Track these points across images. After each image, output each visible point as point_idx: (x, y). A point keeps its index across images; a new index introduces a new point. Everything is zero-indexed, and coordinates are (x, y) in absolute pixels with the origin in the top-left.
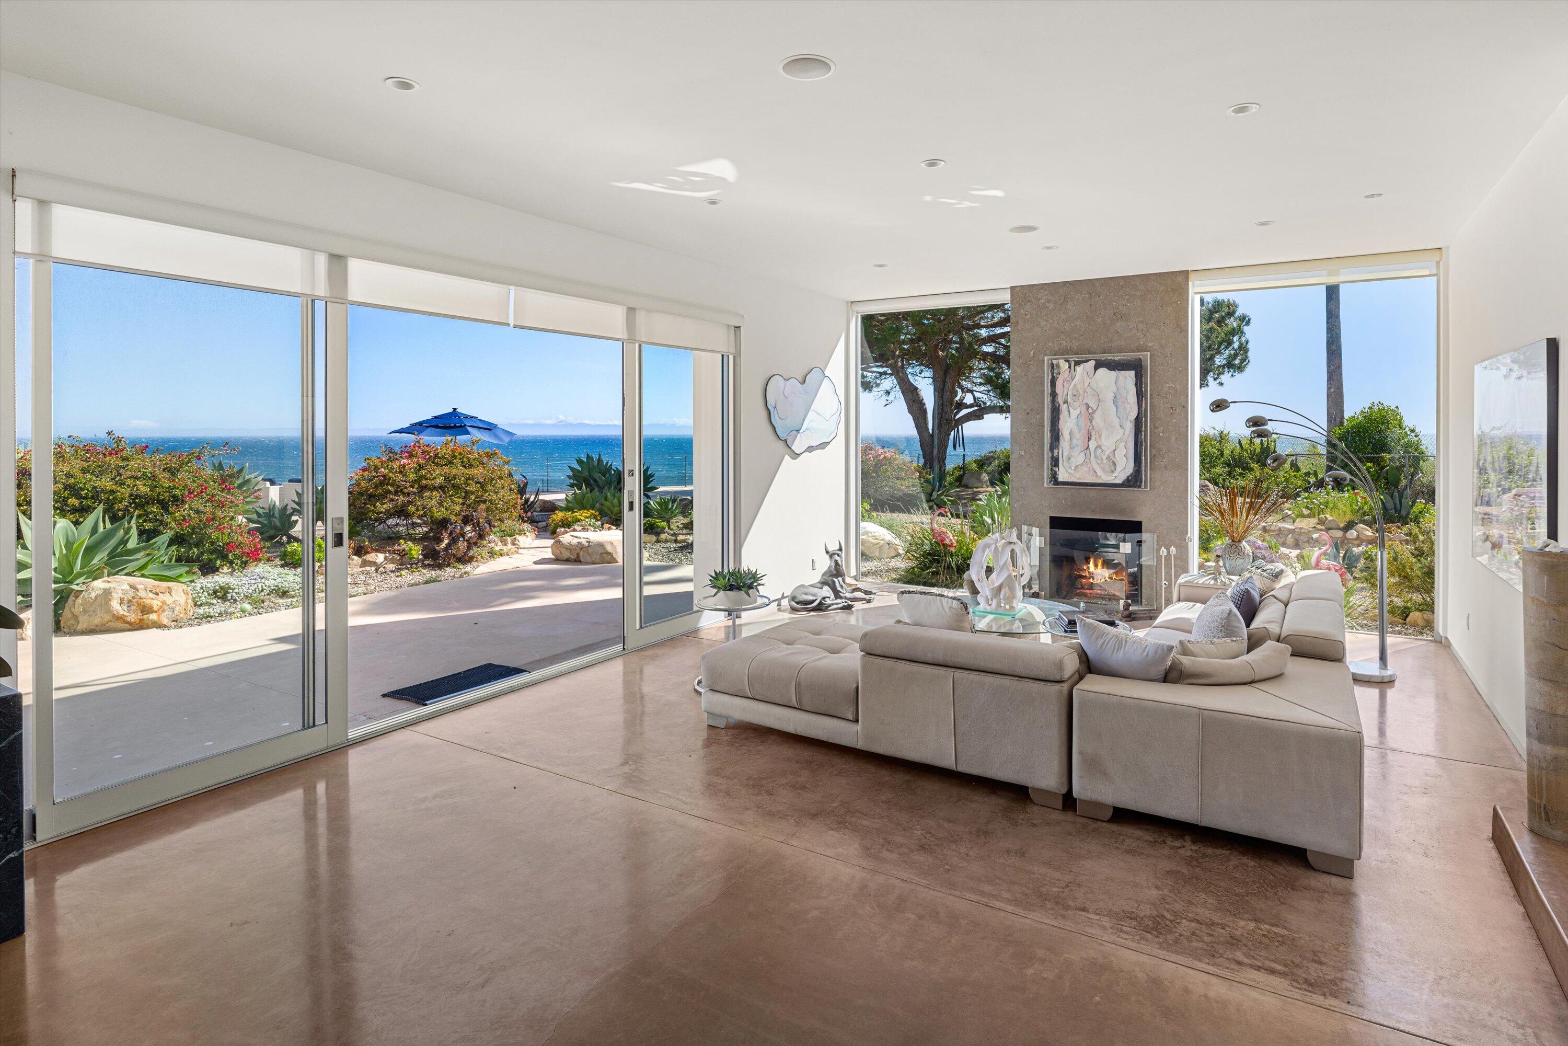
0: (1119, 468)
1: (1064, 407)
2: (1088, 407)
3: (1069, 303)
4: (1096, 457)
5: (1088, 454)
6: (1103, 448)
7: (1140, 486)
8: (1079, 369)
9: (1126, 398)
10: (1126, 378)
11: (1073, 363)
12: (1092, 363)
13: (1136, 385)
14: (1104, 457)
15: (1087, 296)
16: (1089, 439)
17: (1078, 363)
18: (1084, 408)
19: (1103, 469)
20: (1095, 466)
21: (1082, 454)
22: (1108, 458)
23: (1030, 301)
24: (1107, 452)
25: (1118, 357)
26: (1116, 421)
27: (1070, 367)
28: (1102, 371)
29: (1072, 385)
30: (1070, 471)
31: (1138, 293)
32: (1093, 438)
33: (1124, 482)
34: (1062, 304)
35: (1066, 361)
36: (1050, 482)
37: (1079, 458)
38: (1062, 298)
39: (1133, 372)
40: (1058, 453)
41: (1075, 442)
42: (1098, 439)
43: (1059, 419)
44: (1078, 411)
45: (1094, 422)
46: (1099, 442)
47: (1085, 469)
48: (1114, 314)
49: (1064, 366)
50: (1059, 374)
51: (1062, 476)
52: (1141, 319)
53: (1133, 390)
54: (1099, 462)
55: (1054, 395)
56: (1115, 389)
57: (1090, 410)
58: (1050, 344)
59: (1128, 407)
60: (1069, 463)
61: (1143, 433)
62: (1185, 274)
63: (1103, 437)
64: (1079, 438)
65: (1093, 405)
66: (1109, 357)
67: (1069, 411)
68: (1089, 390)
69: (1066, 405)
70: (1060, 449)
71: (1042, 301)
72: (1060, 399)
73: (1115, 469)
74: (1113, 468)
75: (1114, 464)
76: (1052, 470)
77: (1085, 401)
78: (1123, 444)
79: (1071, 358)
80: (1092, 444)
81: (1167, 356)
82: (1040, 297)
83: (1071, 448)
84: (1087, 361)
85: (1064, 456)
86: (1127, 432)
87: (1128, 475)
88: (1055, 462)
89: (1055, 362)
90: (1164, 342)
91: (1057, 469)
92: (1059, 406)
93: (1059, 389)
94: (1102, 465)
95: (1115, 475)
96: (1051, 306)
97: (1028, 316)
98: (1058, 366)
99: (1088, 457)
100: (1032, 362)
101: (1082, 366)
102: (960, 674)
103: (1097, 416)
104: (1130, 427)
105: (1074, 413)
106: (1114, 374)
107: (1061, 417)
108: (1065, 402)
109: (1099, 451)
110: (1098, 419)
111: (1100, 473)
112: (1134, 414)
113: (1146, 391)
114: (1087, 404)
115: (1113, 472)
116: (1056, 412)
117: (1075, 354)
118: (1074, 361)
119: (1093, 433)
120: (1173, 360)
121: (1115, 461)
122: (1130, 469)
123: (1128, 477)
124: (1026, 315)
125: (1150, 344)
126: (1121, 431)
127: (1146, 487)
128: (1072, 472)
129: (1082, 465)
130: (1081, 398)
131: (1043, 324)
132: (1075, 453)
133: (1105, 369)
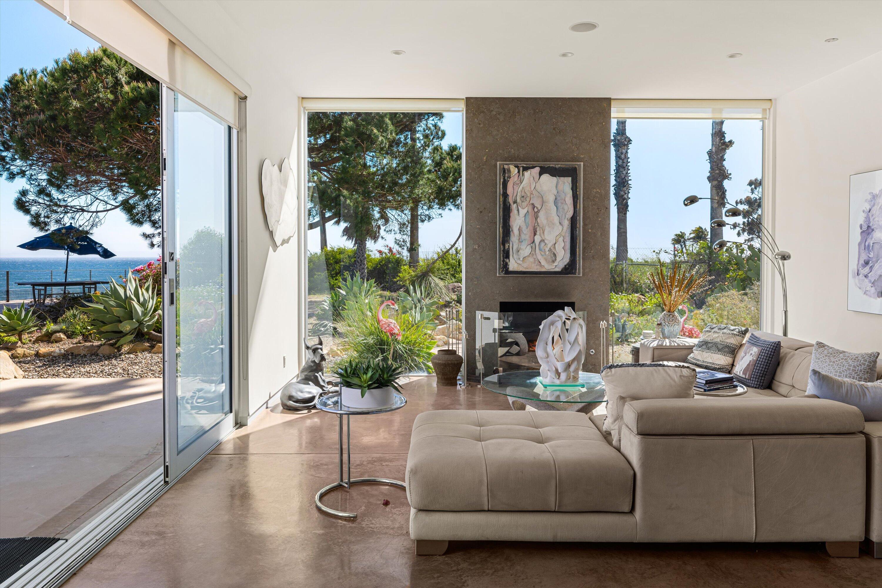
0: (558, 259)
1: (514, 207)
2: (534, 206)
3: (517, 117)
4: (540, 249)
5: (534, 246)
6: (546, 241)
7: (575, 274)
8: (527, 174)
9: (565, 200)
10: (564, 183)
11: (521, 169)
12: (537, 169)
13: (572, 189)
14: (547, 249)
15: (532, 112)
16: (535, 234)
17: (525, 169)
18: (530, 207)
19: (546, 260)
20: (539, 257)
21: (529, 247)
22: (550, 250)
23: (483, 112)
24: (550, 245)
25: (558, 165)
26: (556, 220)
27: (519, 172)
28: (546, 177)
29: (521, 187)
30: (519, 262)
31: (573, 113)
32: (538, 233)
33: (562, 270)
34: (510, 117)
35: (515, 167)
36: (502, 271)
37: (526, 251)
38: (511, 112)
39: (570, 179)
40: (509, 246)
41: (523, 236)
42: (542, 234)
43: (509, 217)
44: (525, 211)
45: (538, 219)
46: (543, 236)
47: (531, 259)
48: (554, 129)
49: (514, 171)
50: (509, 177)
51: (513, 265)
52: (575, 135)
53: (570, 193)
54: (543, 253)
55: (505, 195)
56: (555, 192)
57: (536, 210)
58: (501, 151)
59: (566, 207)
60: (518, 255)
61: (578, 229)
62: (608, 101)
63: (546, 232)
64: (527, 233)
65: (538, 205)
66: (552, 164)
67: (518, 210)
68: (535, 192)
69: (515, 205)
70: (511, 243)
71: (494, 113)
72: (511, 200)
73: (556, 259)
74: (554, 258)
75: (555, 255)
76: (503, 261)
77: (531, 202)
78: (562, 239)
79: (520, 164)
80: (537, 239)
81: (594, 165)
82: (492, 109)
83: (520, 241)
84: (533, 167)
85: (514, 249)
86: (565, 228)
87: (566, 263)
88: (507, 254)
89: (506, 167)
90: (592, 155)
91: (508, 261)
92: (510, 205)
93: (510, 191)
94: (545, 256)
95: (556, 264)
96: (502, 118)
97: (482, 125)
98: (509, 171)
99: (533, 249)
100: (486, 166)
101: (529, 172)
102: (759, 441)
103: (541, 215)
104: (567, 223)
105: (523, 212)
106: (555, 179)
107: (511, 215)
108: (515, 202)
109: (542, 244)
110: (542, 218)
111: (543, 263)
112: (570, 213)
113: (580, 194)
114: (533, 204)
115: (553, 262)
116: (507, 211)
117: (522, 161)
118: (523, 167)
119: (538, 229)
120: (599, 170)
121: (555, 252)
122: (567, 260)
123: (565, 266)
124: (480, 124)
125: (582, 156)
126: (560, 228)
127: (579, 274)
128: (521, 262)
129: (528, 256)
130: (528, 199)
131: (495, 133)
132: (523, 246)
133: (548, 175)
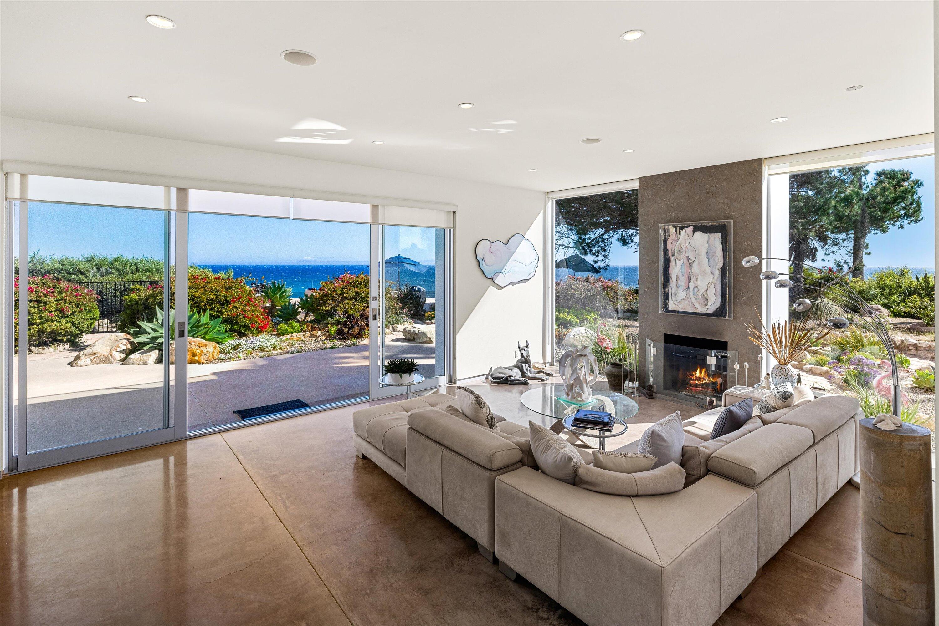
0: (710, 303)
1: (672, 259)
2: (688, 259)
3: (677, 187)
4: (694, 294)
5: (689, 291)
6: (699, 287)
7: (725, 317)
8: (683, 232)
9: (715, 253)
10: (715, 238)
11: (678, 228)
12: (691, 228)
13: (722, 243)
14: (700, 294)
15: (689, 181)
16: (689, 281)
17: (681, 228)
18: (686, 259)
19: (699, 303)
20: (694, 301)
21: (685, 292)
22: (703, 295)
23: (651, 187)
24: (702, 292)
25: (709, 224)
26: (708, 270)
27: (676, 231)
28: (698, 234)
29: (678, 243)
30: (676, 303)
31: (724, 177)
32: (692, 280)
33: (713, 313)
34: (672, 188)
35: (674, 227)
36: (663, 310)
37: (682, 294)
38: (672, 184)
39: (720, 234)
40: (668, 290)
41: (679, 283)
42: (695, 282)
43: (669, 267)
44: (681, 262)
45: (692, 269)
46: (696, 283)
47: (687, 302)
48: (708, 193)
49: (672, 230)
50: (669, 236)
51: (671, 306)
52: (727, 196)
53: (720, 247)
54: (696, 297)
55: (666, 250)
56: (707, 247)
57: (690, 261)
58: (664, 215)
59: (716, 259)
60: (676, 298)
61: (727, 278)
62: (759, 162)
63: (699, 280)
64: (683, 282)
65: (692, 257)
66: (703, 223)
67: (676, 262)
68: (689, 247)
69: (673, 257)
70: (670, 287)
71: (659, 186)
72: (670, 254)
73: (708, 303)
74: (706, 302)
75: (707, 299)
76: (664, 302)
77: (686, 255)
78: (713, 286)
79: (677, 225)
80: (692, 285)
81: (745, 222)
82: (657, 183)
83: (677, 287)
84: (688, 227)
85: (673, 293)
86: (716, 277)
87: (717, 307)
88: (666, 297)
89: (666, 227)
90: (743, 212)
91: (668, 302)
92: (669, 258)
93: (669, 246)
94: (698, 300)
95: (707, 307)
96: (665, 189)
97: (650, 197)
98: (668, 230)
99: (689, 293)
100: (652, 228)
101: (684, 230)
103: (695, 265)
104: (717, 273)
105: (679, 263)
106: (706, 236)
107: (670, 265)
108: (673, 255)
109: (696, 290)
110: (695, 268)
111: (697, 305)
112: (721, 264)
113: (729, 246)
114: (688, 257)
115: (706, 305)
116: (667, 262)
117: (680, 222)
118: (679, 226)
119: (692, 277)
120: (750, 225)
121: (707, 297)
122: (718, 304)
123: (717, 309)
124: (648, 196)
125: (733, 214)
126: (712, 276)
127: (729, 317)
128: (678, 304)
129: (684, 299)
130: (684, 253)
131: (659, 202)
132: (680, 290)
133: (700, 232)
